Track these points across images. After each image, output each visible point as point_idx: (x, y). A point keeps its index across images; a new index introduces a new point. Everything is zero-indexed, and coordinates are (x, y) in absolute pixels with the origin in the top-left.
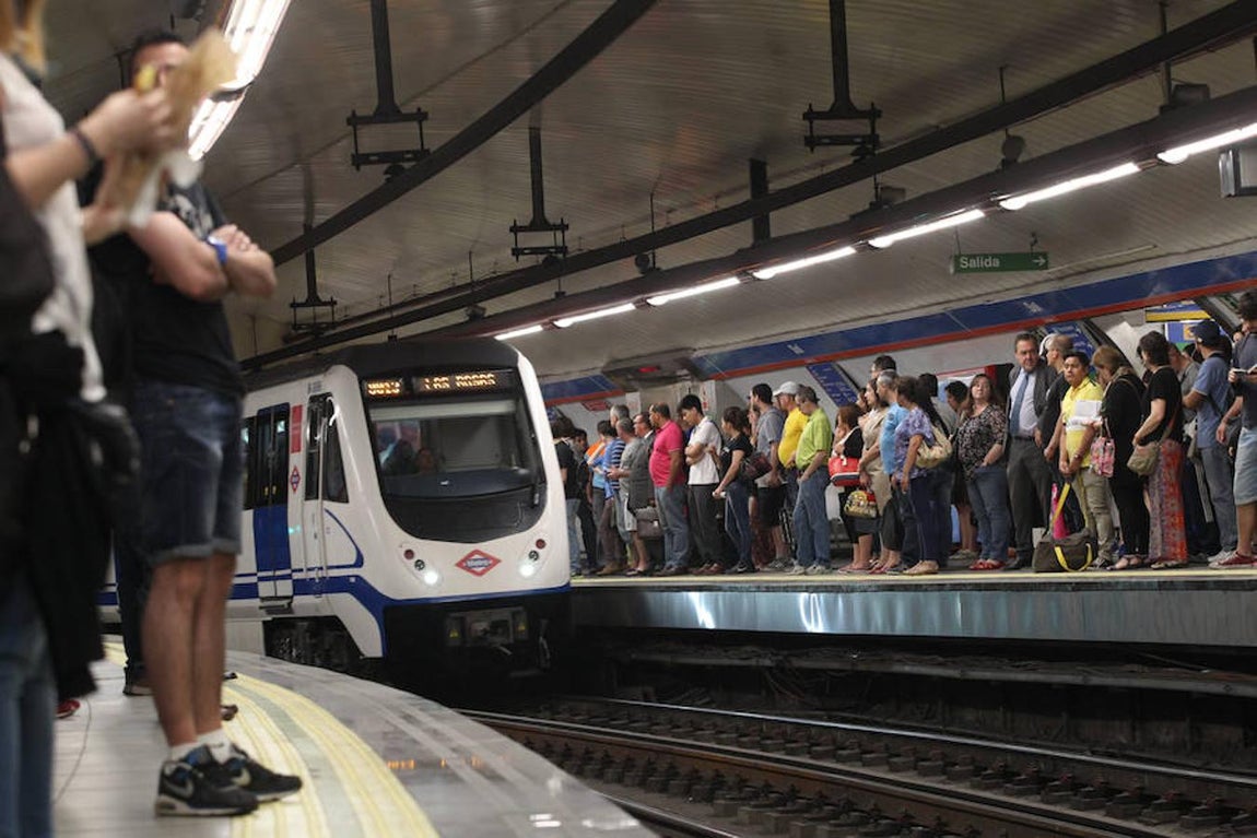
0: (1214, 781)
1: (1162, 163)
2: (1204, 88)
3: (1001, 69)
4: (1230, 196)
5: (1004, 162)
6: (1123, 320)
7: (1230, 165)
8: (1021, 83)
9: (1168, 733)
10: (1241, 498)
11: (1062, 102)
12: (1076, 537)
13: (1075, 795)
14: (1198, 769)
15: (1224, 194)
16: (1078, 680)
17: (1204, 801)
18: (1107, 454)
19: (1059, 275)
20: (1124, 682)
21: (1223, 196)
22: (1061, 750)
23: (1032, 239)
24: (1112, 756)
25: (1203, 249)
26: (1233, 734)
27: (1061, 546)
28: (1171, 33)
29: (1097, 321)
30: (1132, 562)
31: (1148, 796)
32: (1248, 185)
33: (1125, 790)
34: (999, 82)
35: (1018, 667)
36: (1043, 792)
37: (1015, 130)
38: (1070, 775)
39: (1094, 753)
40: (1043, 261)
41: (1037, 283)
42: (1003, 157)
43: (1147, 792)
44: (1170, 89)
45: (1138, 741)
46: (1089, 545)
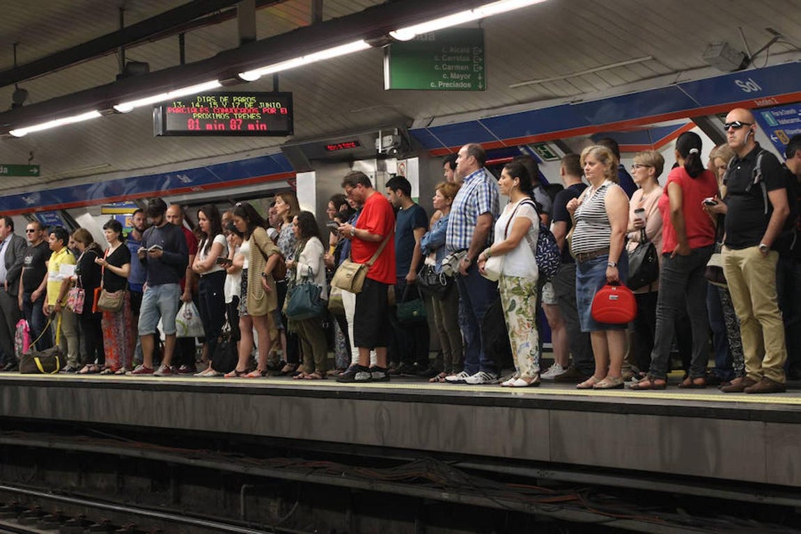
0: (130, 513)
1: (116, 112)
2: (146, 65)
3: (15, 45)
4: (159, 135)
5: (14, 105)
6: (86, 212)
7: (160, 116)
8: (28, 54)
9: (102, 481)
10: (143, 331)
11: (53, 69)
12: (49, 352)
13: (41, 519)
14: (120, 505)
15: (155, 134)
16: (45, 444)
17: (123, 526)
18: (79, 299)
19: (47, 180)
20: (75, 447)
21: (155, 136)
22: (33, 490)
23: (30, 157)
24: (65, 495)
25: (141, 168)
26: (145, 483)
27: (40, 358)
28: (126, 28)
29: (69, 211)
30: (92, 369)
31: (89, 521)
32: (171, 129)
33: (73, 518)
34: (13, 52)
35: (7, 434)
36: (19, 517)
37: (21, 85)
38: (37, 506)
39: (54, 493)
40: (36, 171)
41: (31, 185)
42: (13, 102)
43: (87, 519)
44: (124, 65)
45: (83, 486)
46: (57, 357)
